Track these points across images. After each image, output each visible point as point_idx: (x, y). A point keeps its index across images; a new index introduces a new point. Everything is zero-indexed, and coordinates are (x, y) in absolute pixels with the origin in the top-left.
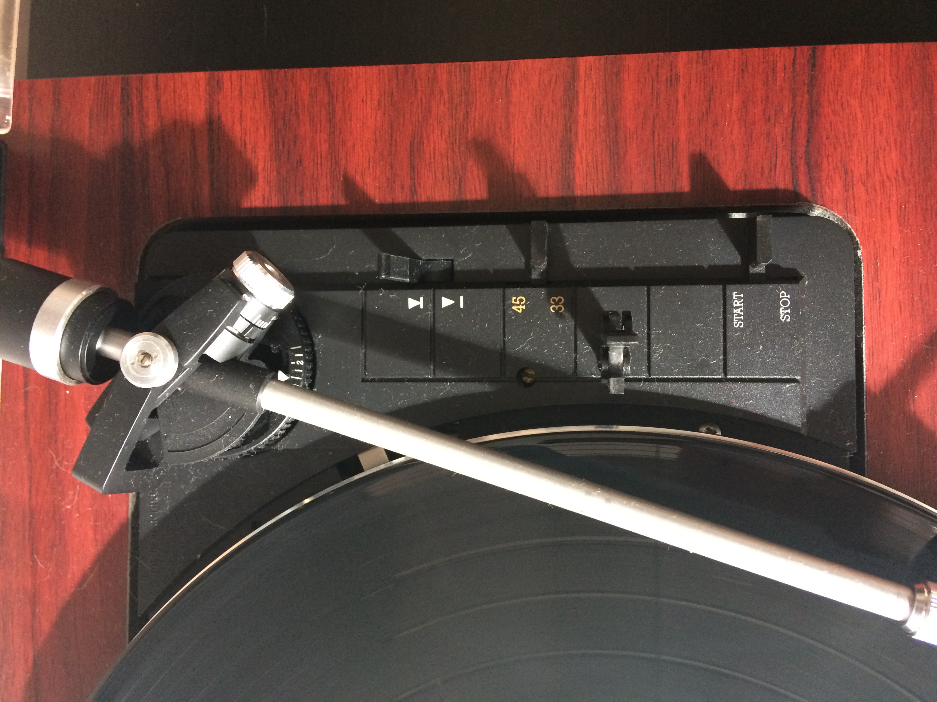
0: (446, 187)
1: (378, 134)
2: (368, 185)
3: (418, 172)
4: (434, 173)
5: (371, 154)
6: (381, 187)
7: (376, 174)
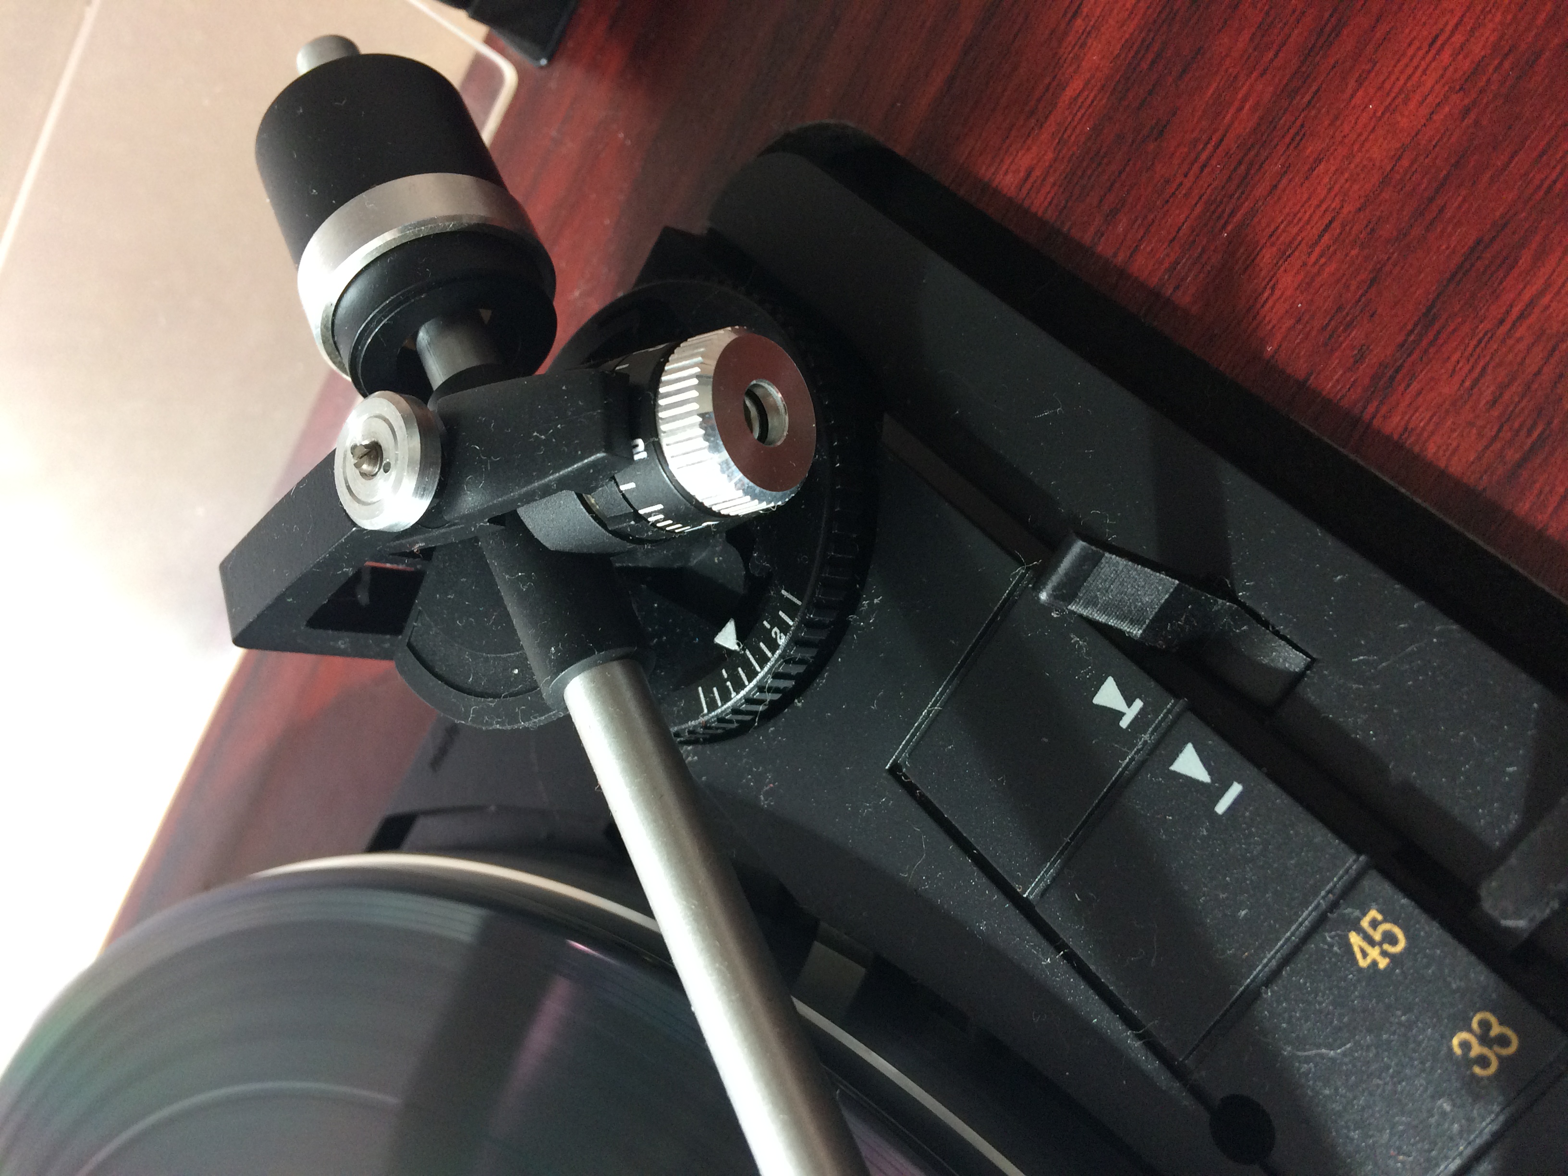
0: (1480, 435)
1: (1405, 163)
2: (1278, 293)
3: (1436, 338)
4: (1478, 370)
5: (1345, 211)
6: (1306, 317)
7: (1319, 273)
